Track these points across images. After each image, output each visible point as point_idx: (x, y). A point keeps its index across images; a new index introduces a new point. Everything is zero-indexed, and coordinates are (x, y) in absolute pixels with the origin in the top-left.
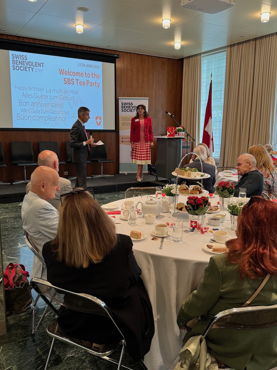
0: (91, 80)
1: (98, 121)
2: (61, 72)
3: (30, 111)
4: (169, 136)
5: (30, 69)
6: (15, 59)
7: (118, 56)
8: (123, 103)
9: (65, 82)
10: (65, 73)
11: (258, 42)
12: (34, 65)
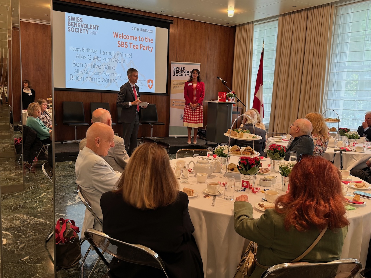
0: (145, 44)
1: (150, 84)
2: (116, 35)
3: (83, 72)
4: (220, 100)
5: (85, 31)
6: (71, 21)
7: (172, 22)
8: (175, 68)
9: (119, 45)
10: (119, 36)
11: (310, 12)
12: (89, 27)
